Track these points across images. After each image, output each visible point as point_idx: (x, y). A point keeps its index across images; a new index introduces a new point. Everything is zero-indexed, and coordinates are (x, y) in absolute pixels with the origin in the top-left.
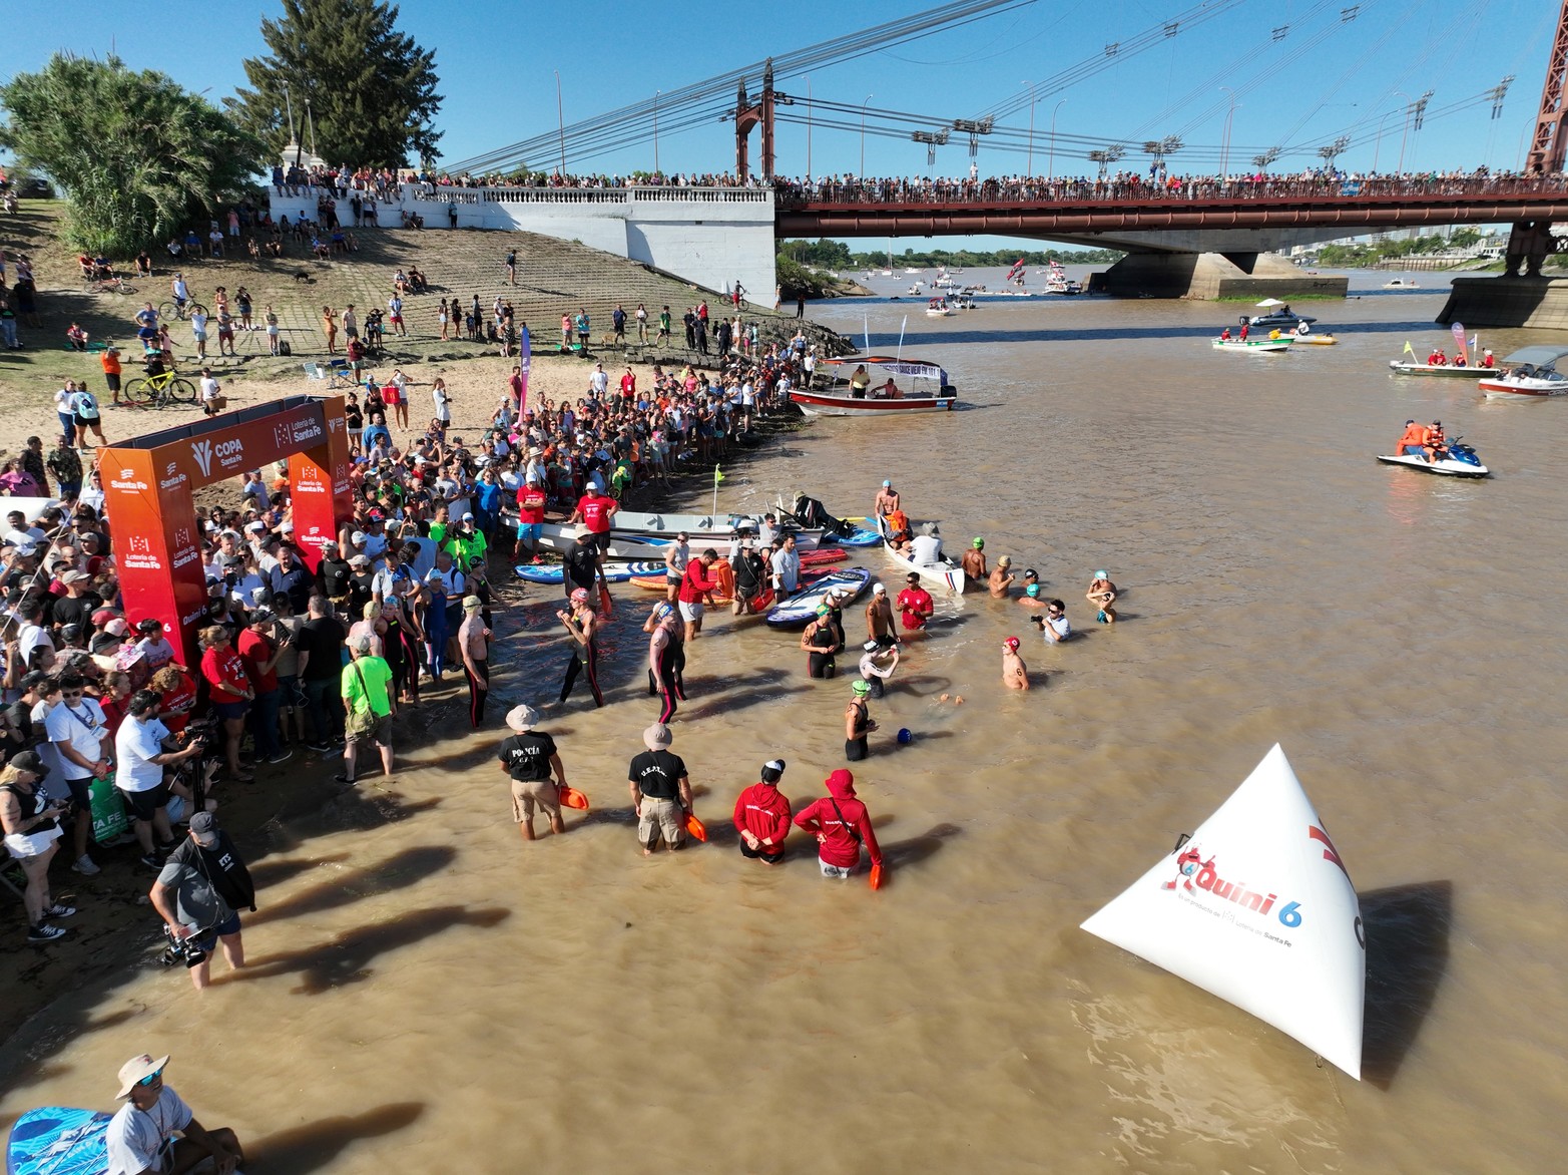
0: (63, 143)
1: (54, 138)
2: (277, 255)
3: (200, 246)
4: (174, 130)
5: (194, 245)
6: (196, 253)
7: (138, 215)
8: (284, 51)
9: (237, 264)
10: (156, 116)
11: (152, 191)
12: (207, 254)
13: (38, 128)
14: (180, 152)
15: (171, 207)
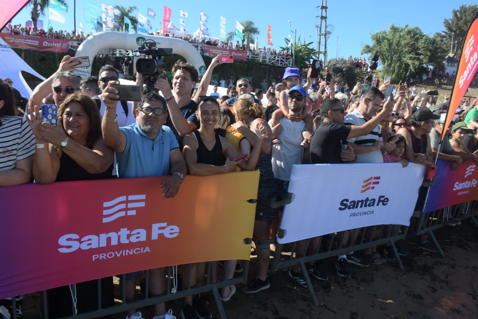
0: (387, 49)
1: (384, 47)
2: (444, 84)
3: (419, 81)
4: (421, 44)
5: (417, 80)
6: (417, 83)
7: (403, 70)
8: (450, 29)
9: (430, 87)
10: (417, 40)
11: (410, 62)
12: (421, 83)
13: (380, 45)
14: (421, 50)
15: (415, 67)
